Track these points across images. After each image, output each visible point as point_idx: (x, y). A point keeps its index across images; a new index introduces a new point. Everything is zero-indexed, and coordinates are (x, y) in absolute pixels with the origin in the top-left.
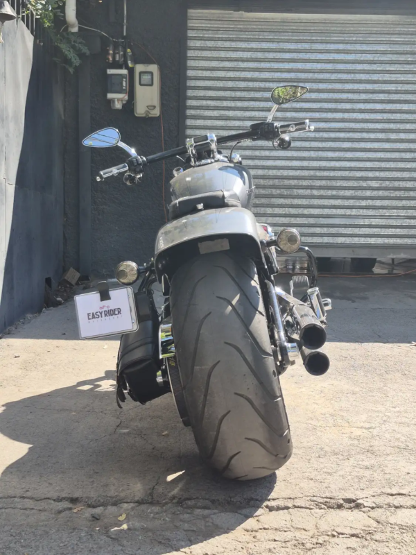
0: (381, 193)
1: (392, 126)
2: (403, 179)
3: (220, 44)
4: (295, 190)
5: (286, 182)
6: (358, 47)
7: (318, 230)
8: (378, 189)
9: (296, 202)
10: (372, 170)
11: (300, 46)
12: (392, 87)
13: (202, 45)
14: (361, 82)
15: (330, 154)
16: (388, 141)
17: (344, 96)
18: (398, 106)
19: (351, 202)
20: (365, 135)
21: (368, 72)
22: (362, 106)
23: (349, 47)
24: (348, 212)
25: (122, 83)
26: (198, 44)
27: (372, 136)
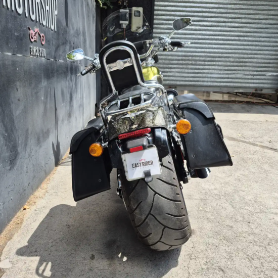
0: (234, 64)
1: (242, 34)
2: (244, 58)
4: (198, 62)
5: (194, 58)
7: (206, 79)
8: (233, 62)
9: (198, 67)
10: (231, 53)
12: (243, 16)
14: (230, 13)
15: (214, 46)
16: (239, 40)
17: (222, 20)
19: (221, 68)
20: (229, 38)
21: (233, 9)
22: (229, 24)
24: (219, 72)
25: (126, 16)
27: (233, 38)
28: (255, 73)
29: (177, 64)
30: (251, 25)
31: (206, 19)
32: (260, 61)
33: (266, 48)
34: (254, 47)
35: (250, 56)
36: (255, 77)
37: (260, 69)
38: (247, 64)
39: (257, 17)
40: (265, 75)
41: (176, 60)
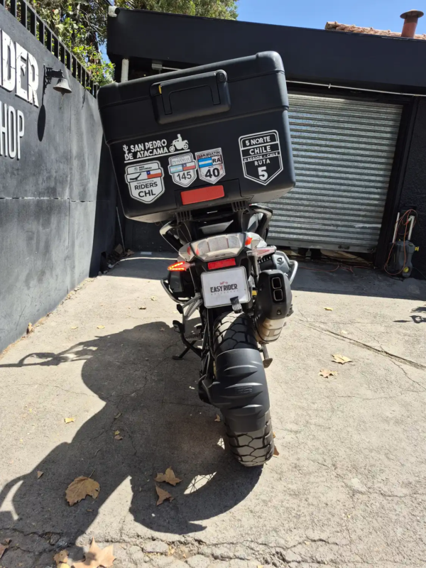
0: (310, 209)
1: (320, 167)
2: (323, 201)
6: (305, 115)
10: (305, 194)
12: (323, 142)
14: (304, 138)
16: (317, 176)
18: (326, 155)
19: (291, 213)
20: (304, 172)
22: (303, 153)
23: (300, 115)
24: (288, 219)
27: (308, 173)
28: (339, 223)
30: (335, 156)
32: (346, 206)
33: (356, 189)
34: (338, 187)
35: (332, 199)
36: (340, 229)
37: (347, 218)
38: (328, 210)
39: (343, 144)
40: (354, 227)
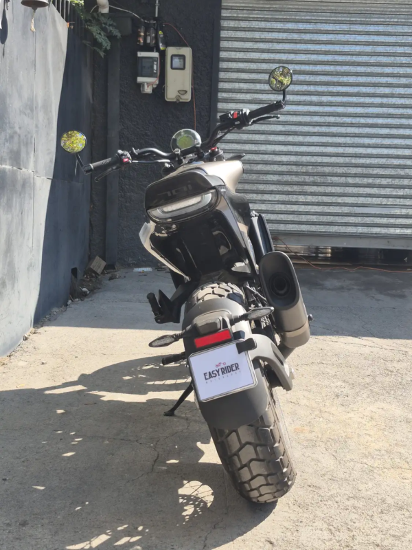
3: (255, 24)
4: (328, 177)
5: (320, 169)
7: (352, 220)
11: (337, 27)
13: (236, 26)
15: (367, 141)
17: (383, 80)
19: (388, 191)
24: (384, 201)
25: (152, 67)
26: (232, 24)
29: (279, 183)
31: (345, 79)
41: (274, 173)
